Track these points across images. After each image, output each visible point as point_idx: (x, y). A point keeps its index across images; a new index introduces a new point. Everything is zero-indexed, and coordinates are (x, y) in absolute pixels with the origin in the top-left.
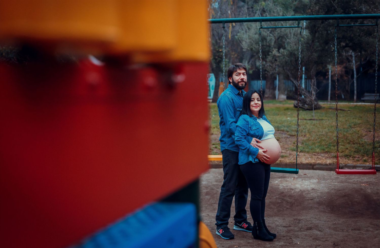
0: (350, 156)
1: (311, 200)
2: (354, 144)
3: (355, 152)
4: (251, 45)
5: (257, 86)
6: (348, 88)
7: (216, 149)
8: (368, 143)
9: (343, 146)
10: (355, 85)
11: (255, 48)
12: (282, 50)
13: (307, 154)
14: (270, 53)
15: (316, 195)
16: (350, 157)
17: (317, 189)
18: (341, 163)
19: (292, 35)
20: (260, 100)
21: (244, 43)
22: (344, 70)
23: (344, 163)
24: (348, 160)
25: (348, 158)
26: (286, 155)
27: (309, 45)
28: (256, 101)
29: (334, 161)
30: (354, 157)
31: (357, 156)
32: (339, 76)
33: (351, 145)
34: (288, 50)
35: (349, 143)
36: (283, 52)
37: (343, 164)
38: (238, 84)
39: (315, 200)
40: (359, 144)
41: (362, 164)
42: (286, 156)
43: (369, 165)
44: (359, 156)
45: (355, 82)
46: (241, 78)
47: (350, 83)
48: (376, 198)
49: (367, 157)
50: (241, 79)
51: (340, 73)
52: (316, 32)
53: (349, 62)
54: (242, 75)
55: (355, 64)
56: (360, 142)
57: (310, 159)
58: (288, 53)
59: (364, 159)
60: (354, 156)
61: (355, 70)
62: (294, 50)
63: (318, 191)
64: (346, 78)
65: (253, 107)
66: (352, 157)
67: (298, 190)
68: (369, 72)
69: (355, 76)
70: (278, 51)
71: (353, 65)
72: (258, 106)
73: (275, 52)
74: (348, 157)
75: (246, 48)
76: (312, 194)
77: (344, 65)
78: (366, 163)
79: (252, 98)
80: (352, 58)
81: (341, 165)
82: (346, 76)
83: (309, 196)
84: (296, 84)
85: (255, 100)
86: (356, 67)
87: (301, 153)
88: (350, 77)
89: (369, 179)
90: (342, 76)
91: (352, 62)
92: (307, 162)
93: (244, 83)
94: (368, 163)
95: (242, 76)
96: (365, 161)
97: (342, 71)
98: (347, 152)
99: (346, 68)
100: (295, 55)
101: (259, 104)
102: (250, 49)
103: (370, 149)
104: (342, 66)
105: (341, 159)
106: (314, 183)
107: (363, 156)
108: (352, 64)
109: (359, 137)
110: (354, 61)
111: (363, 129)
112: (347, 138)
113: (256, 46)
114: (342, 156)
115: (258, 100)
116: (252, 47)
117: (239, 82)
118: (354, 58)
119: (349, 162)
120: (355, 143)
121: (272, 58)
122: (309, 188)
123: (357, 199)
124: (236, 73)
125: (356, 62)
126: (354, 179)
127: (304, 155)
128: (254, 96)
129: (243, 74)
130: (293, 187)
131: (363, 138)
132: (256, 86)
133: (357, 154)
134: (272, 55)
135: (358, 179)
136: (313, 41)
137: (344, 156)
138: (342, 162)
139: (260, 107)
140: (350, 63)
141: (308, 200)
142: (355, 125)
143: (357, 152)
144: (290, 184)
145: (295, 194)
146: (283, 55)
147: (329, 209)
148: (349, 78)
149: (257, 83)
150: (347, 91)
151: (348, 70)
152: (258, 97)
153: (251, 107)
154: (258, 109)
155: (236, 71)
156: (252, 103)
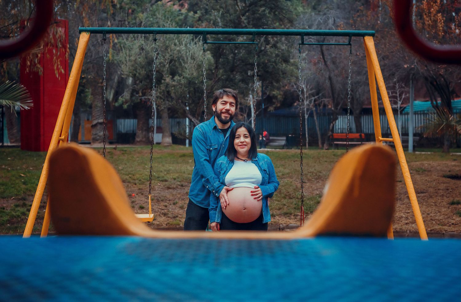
0: (291, 214)
2: (291, 198)
3: (295, 208)
8: (308, 197)
9: (278, 201)
11: (139, 74)
12: (177, 78)
14: (163, 81)
18: (282, 224)
19: (189, 58)
20: (248, 137)
21: (123, 67)
23: (285, 223)
24: (290, 219)
25: (288, 216)
27: (210, 73)
28: (242, 139)
29: (272, 221)
30: (296, 216)
33: (288, 200)
34: (187, 78)
35: (285, 198)
36: (180, 80)
37: (284, 225)
38: (221, 115)
45: (253, 121)
46: (225, 108)
50: (225, 110)
52: (220, 56)
54: (228, 104)
55: (253, 100)
56: (298, 195)
58: (185, 82)
60: (296, 213)
61: (252, 106)
62: (194, 78)
64: (241, 117)
65: (239, 147)
66: (293, 215)
68: (269, 110)
69: (253, 114)
70: (172, 78)
71: (250, 101)
72: (245, 145)
73: (168, 79)
75: (127, 73)
79: (237, 134)
81: (281, 225)
82: (242, 115)
84: (195, 122)
85: (241, 137)
86: (254, 103)
88: (246, 116)
93: (229, 116)
95: (228, 107)
98: (285, 210)
100: (194, 83)
101: (246, 142)
102: (132, 75)
103: (313, 204)
105: (281, 218)
108: (249, 99)
109: (294, 189)
110: (251, 96)
112: (280, 191)
113: (142, 70)
114: (281, 215)
115: (245, 137)
116: (135, 72)
117: (222, 113)
119: (291, 221)
121: (165, 87)
124: (222, 100)
128: (240, 132)
129: (231, 104)
132: (123, 127)
133: (298, 211)
134: (165, 84)
136: (216, 67)
137: (283, 214)
138: (283, 222)
139: (249, 146)
140: (246, 98)
142: (283, 175)
143: (298, 209)
146: (180, 84)
149: (125, 122)
151: (243, 107)
152: (246, 133)
153: (236, 147)
154: (246, 149)
155: (222, 98)
156: (237, 141)
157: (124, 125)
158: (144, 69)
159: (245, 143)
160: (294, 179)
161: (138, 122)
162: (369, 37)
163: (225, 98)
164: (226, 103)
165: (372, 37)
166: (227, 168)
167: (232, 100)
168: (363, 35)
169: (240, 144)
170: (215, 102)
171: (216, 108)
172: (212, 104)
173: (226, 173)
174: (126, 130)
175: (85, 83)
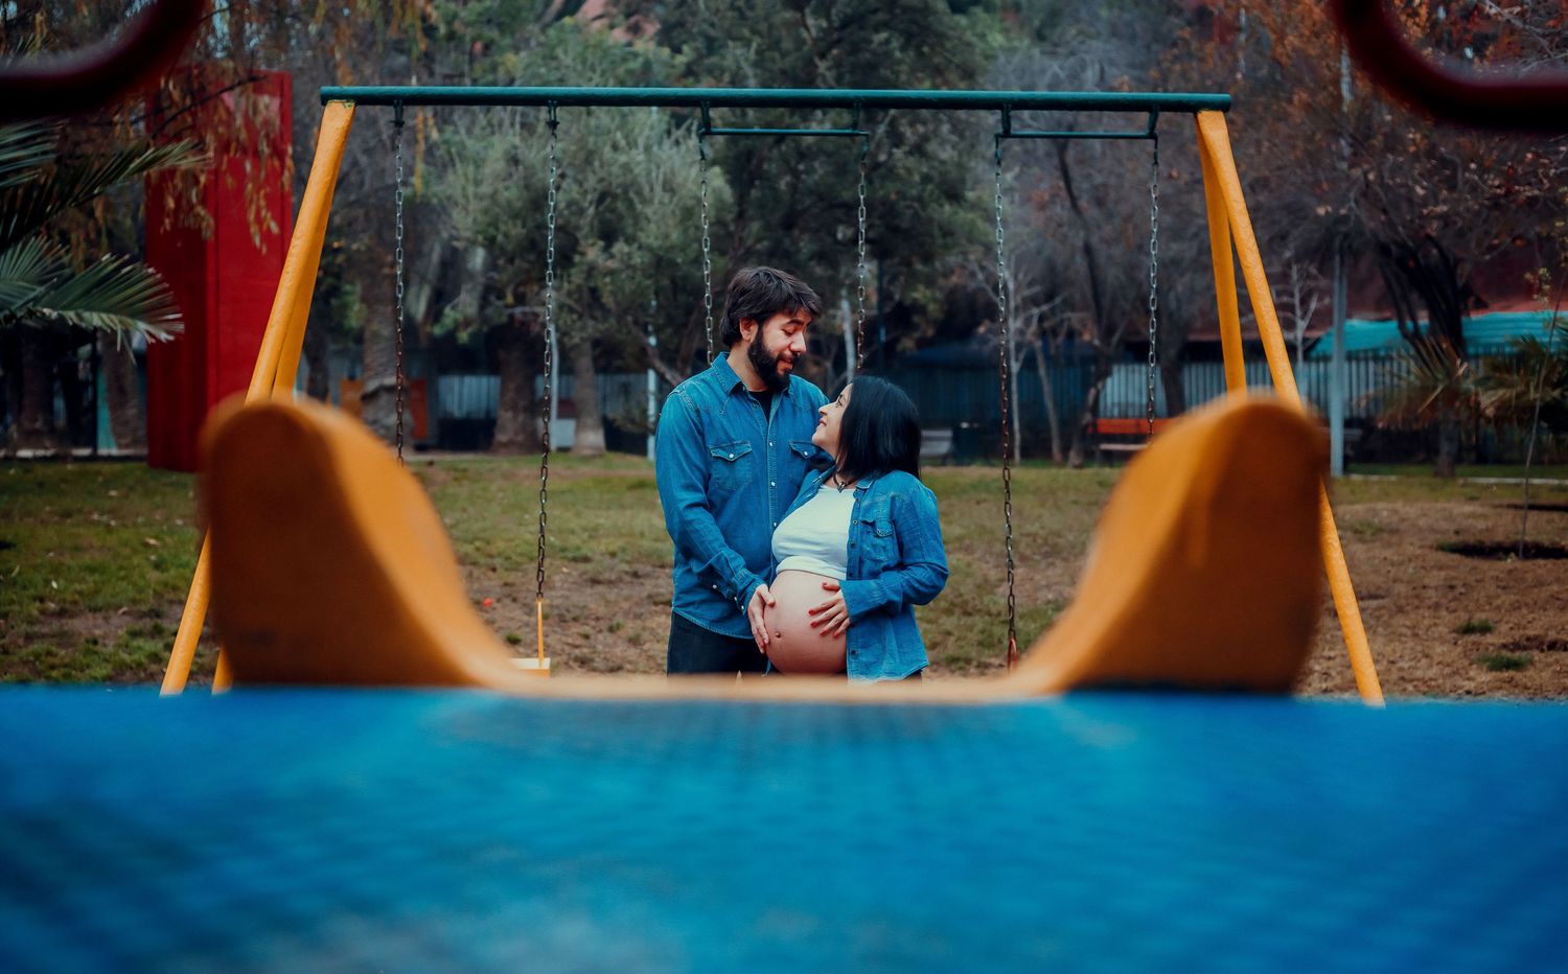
0: (968, 661)
2: (968, 614)
3: (980, 644)
4: (494, 224)
5: (461, 400)
8: (1023, 608)
9: (929, 622)
11: (506, 235)
12: (620, 247)
14: (577, 258)
16: (968, 667)
19: (658, 188)
21: (457, 215)
27: (722, 232)
33: (959, 619)
34: (650, 249)
36: (629, 255)
40: (989, 614)
55: (852, 315)
58: (646, 260)
60: (983, 659)
61: (849, 337)
62: (672, 247)
64: (813, 370)
66: (975, 663)
70: (607, 249)
71: (841, 319)
73: (593, 253)
74: (961, 664)
75: (468, 234)
82: (817, 364)
84: (672, 378)
91: (835, 305)
98: (951, 648)
100: (673, 264)
102: (485, 239)
108: (840, 312)
109: (979, 587)
110: (845, 305)
111: (979, 559)
113: (515, 225)
116: (492, 231)
118: (844, 292)
120: (969, 609)
121: (584, 276)
131: (996, 590)
132: (456, 399)
133: (991, 652)
134: (585, 268)
136: (741, 216)
140: (832, 312)
143: (991, 646)
146: (629, 267)
148: (826, 371)
149: (462, 384)
151: (822, 338)
157: (461, 395)
158: (519, 223)
160: (977, 555)
161: (504, 384)
162: (1211, 113)
165: (1221, 114)
168: (1194, 108)
174: (465, 409)
175: (340, 266)
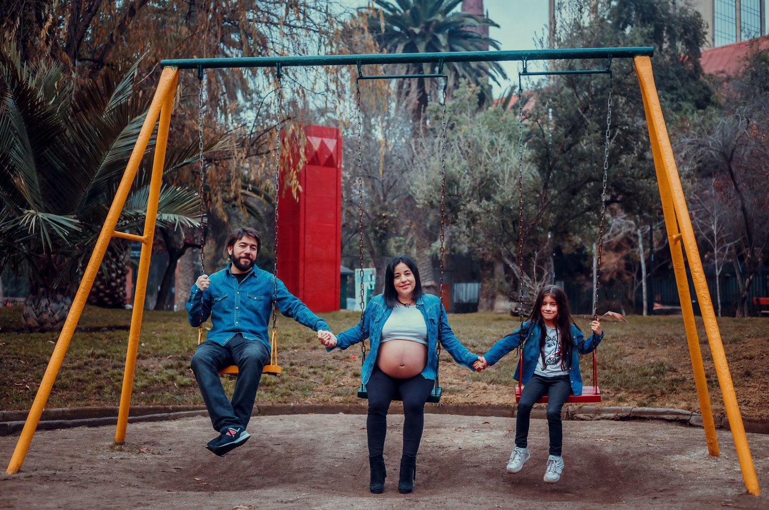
1: (475, 466)
4: (431, 196)
6: (632, 296)
7: (314, 376)
8: (632, 366)
10: (644, 290)
13: (502, 387)
14: (462, 208)
15: (489, 458)
17: (497, 447)
19: (507, 176)
20: (410, 274)
21: (417, 192)
22: (623, 262)
26: (460, 388)
27: (536, 194)
28: (404, 278)
31: (606, 391)
32: (615, 274)
34: (498, 203)
36: (488, 206)
38: (239, 260)
39: (484, 467)
40: (615, 369)
41: (613, 405)
42: (458, 391)
43: (628, 407)
44: (609, 391)
45: (644, 284)
47: (635, 288)
48: (621, 462)
49: (626, 392)
50: (245, 254)
51: (616, 267)
52: (550, 169)
53: (632, 247)
54: (248, 247)
55: (644, 250)
56: (617, 364)
57: (507, 396)
58: (496, 208)
59: (619, 395)
61: (643, 261)
62: (509, 202)
63: (496, 451)
64: (627, 277)
65: (401, 288)
67: (456, 449)
69: (644, 273)
70: (479, 203)
71: (639, 252)
72: (408, 285)
73: (472, 205)
75: (421, 201)
76: (480, 456)
77: (625, 252)
78: (621, 404)
79: (395, 273)
80: (637, 240)
82: (628, 275)
83: (473, 459)
85: (401, 275)
86: (645, 255)
87: (491, 385)
88: (635, 275)
89: (620, 431)
90: (619, 275)
91: (637, 246)
92: (501, 401)
94: (626, 404)
95: (248, 250)
96: (621, 400)
97: (619, 264)
99: (627, 258)
100: (509, 210)
101: (409, 280)
104: (620, 255)
106: (495, 437)
107: (618, 390)
108: (638, 250)
109: (616, 356)
110: (641, 246)
111: (627, 345)
115: (407, 274)
116: (432, 199)
117: (240, 257)
118: (640, 240)
120: (605, 367)
121: (465, 215)
122: (481, 444)
123: (578, 467)
124: (240, 242)
125: (645, 247)
126: (587, 432)
127: (497, 389)
128: (399, 269)
129: (252, 246)
130: (446, 443)
131: (624, 358)
133: (606, 386)
134: (466, 212)
135: (597, 432)
136: (545, 187)
139: (414, 284)
140: (635, 249)
141: (468, 467)
143: (607, 383)
144: (443, 438)
145: (446, 456)
146: (487, 211)
147: (509, 486)
148: (633, 278)
149: (467, 287)
150: (630, 302)
151: (631, 262)
152: (407, 269)
153: (397, 289)
154: (410, 289)
155: (241, 239)
156: (397, 281)
159: (408, 283)
161: (482, 286)
162: (642, 57)
163: (245, 239)
164: (245, 245)
165: (648, 57)
166: (383, 315)
167: (252, 242)
168: (632, 55)
169: (402, 285)
170: (232, 244)
171: (233, 251)
172: (228, 246)
173: (383, 320)
174: (468, 298)
175: (386, 225)
